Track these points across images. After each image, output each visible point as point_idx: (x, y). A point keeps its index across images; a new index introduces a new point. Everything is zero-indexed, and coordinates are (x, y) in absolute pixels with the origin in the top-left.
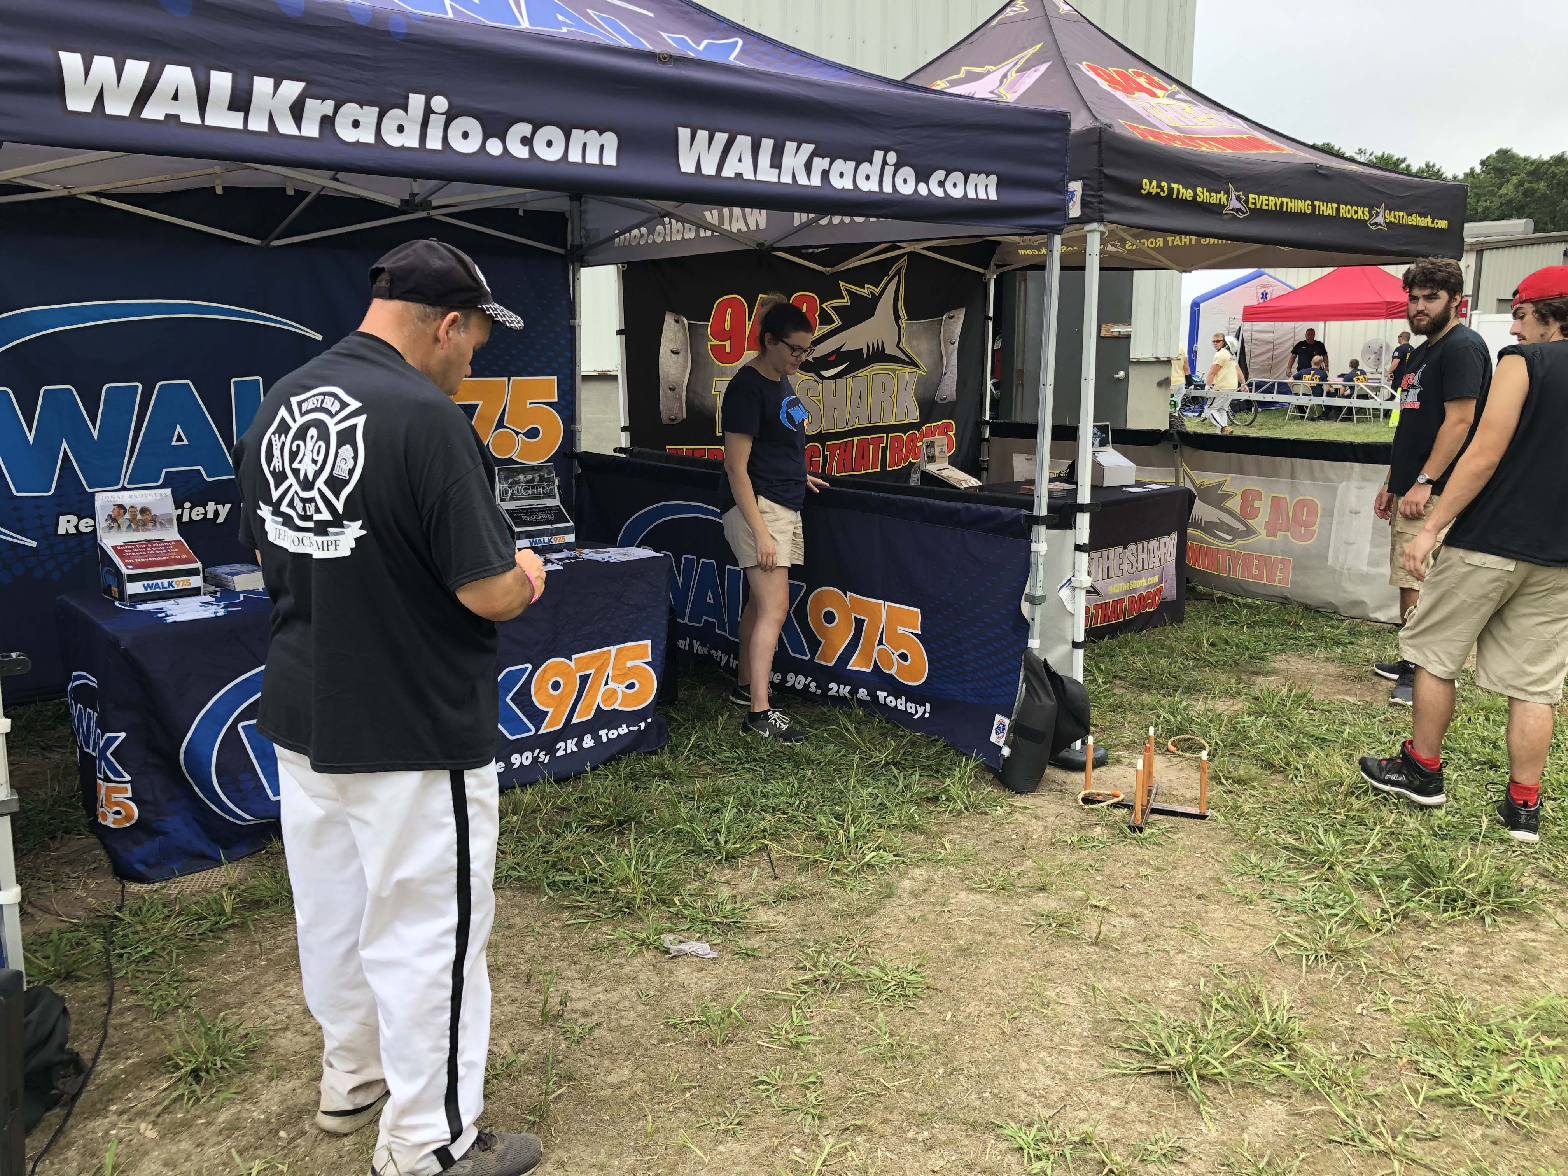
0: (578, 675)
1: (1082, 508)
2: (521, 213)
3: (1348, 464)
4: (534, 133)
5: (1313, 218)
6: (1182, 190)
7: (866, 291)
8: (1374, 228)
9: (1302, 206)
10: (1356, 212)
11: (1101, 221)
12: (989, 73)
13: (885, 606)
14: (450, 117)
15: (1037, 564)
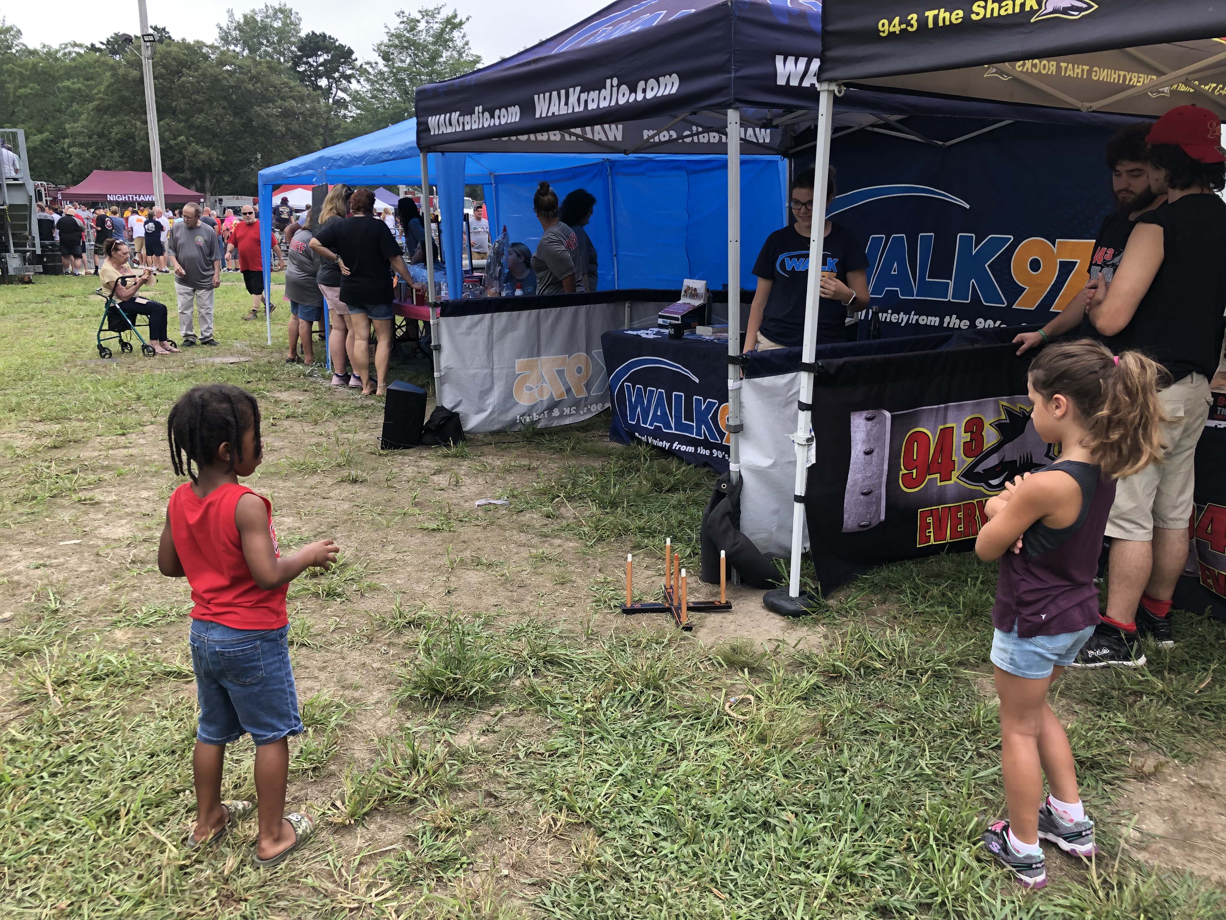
6: (944, 15)
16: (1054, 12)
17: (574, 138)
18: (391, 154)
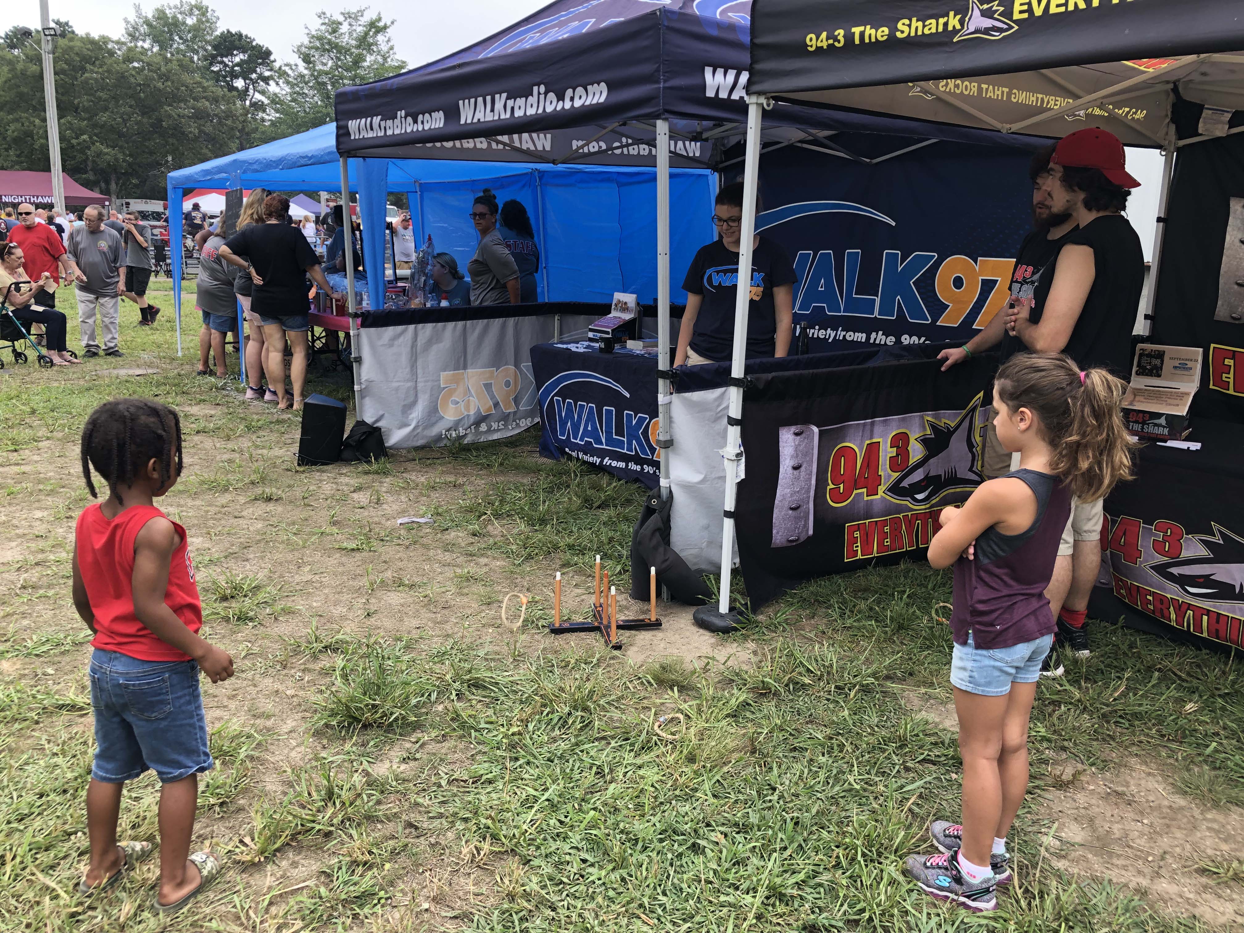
6: (869, 32)
16: (977, 31)
17: (501, 147)
18: (310, 158)
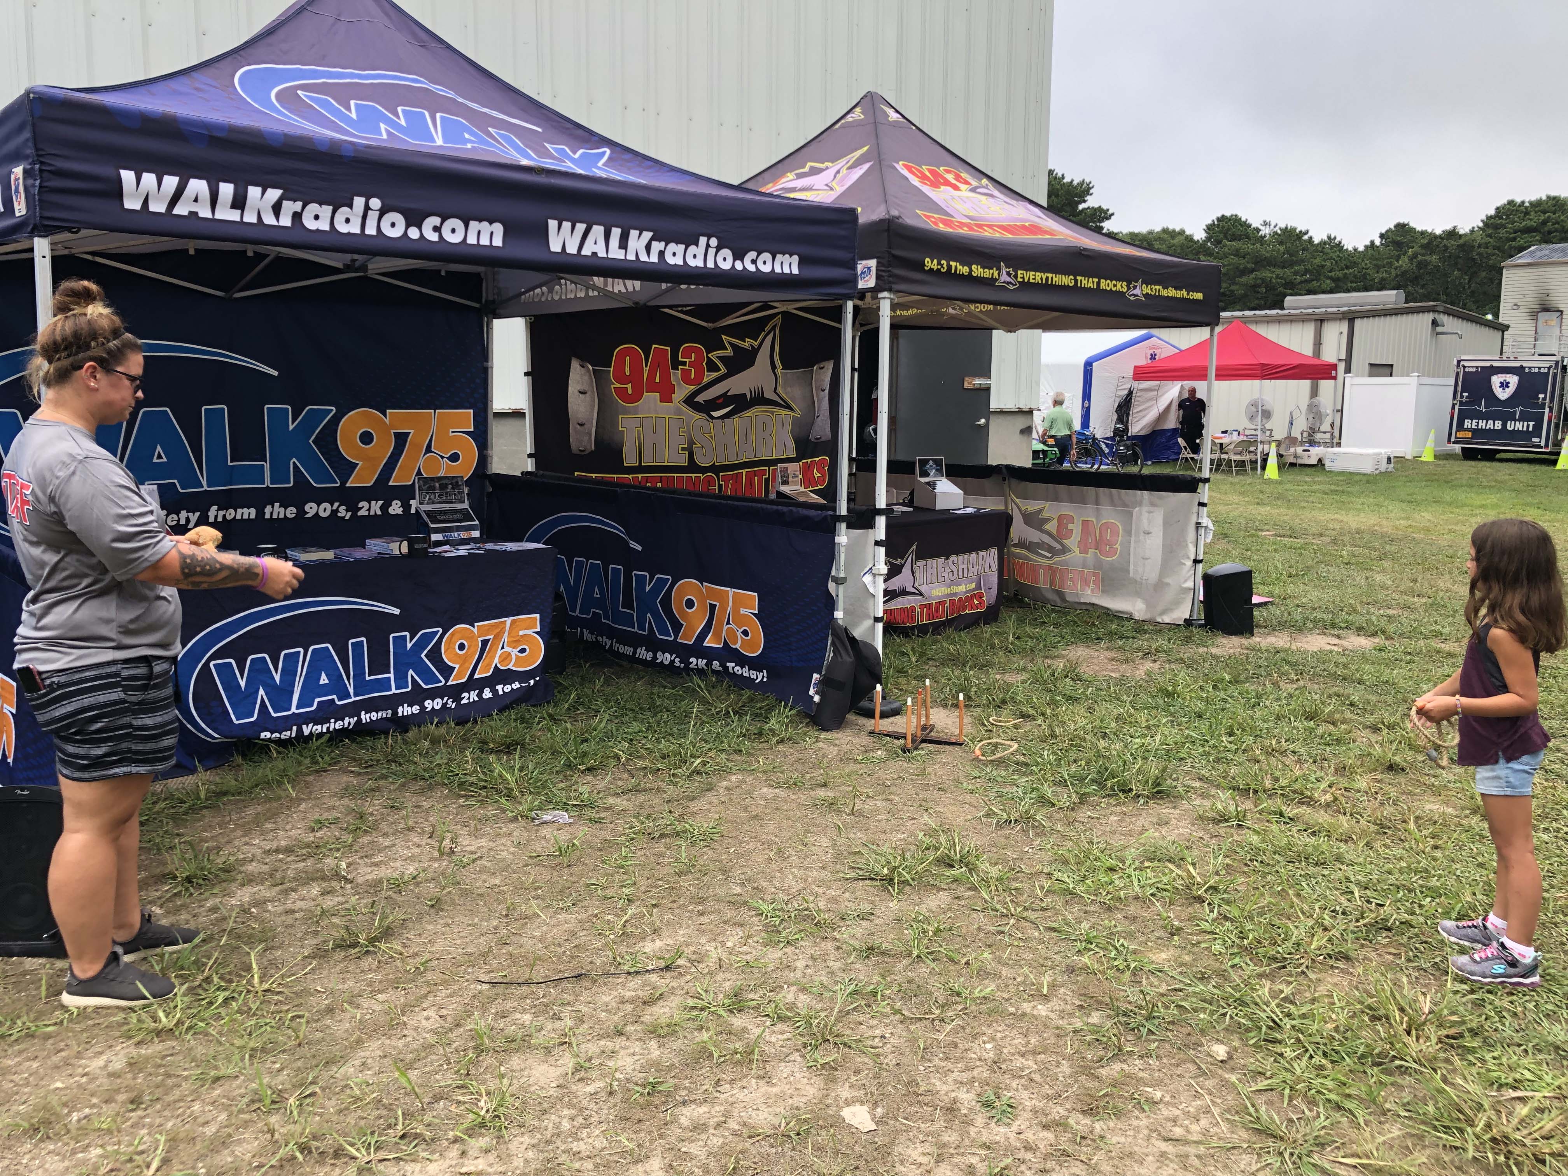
0: (480, 639)
1: (880, 512)
2: (443, 273)
3: (1139, 492)
4: (442, 224)
5: (1076, 289)
6: (960, 267)
7: (747, 344)
8: (1132, 298)
9: (1066, 280)
10: (1115, 286)
11: (890, 290)
12: (827, 168)
13: (731, 592)
14: (382, 212)
15: (839, 553)
16: (1004, 282)
